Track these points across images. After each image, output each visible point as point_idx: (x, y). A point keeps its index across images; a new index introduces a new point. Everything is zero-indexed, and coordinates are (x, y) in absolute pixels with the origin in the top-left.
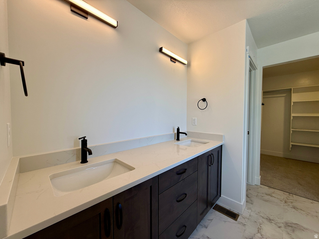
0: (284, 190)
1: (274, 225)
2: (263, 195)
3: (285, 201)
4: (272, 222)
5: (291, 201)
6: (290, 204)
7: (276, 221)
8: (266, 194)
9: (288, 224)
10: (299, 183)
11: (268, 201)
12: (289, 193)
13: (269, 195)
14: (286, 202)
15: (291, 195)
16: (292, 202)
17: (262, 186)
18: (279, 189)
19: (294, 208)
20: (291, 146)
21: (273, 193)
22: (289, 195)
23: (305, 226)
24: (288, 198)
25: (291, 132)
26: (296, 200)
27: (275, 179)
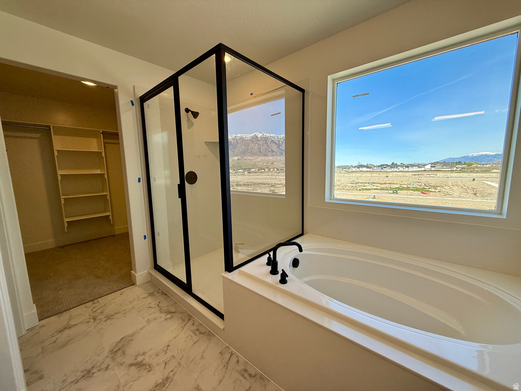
0: (84, 302)
1: (99, 373)
2: (54, 339)
3: (93, 319)
4: (93, 373)
5: (100, 311)
6: (102, 317)
7: (98, 364)
8: (60, 332)
9: (114, 351)
10: (97, 277)
11: (68, 341)
12: (92, 301)
13: (65, 328)
14: (95, 319)
15: (96, 301)
16: (102, 312)
17: (44, 322)
18: (77, 305)
19: (109, 317)
20: (66, 225)
21: (70, 319)
22: (93, 304)
23: (130, 332)
24: (94, 310)
25: (63, 202)
26: (105, 305)
27: (60, 292)
